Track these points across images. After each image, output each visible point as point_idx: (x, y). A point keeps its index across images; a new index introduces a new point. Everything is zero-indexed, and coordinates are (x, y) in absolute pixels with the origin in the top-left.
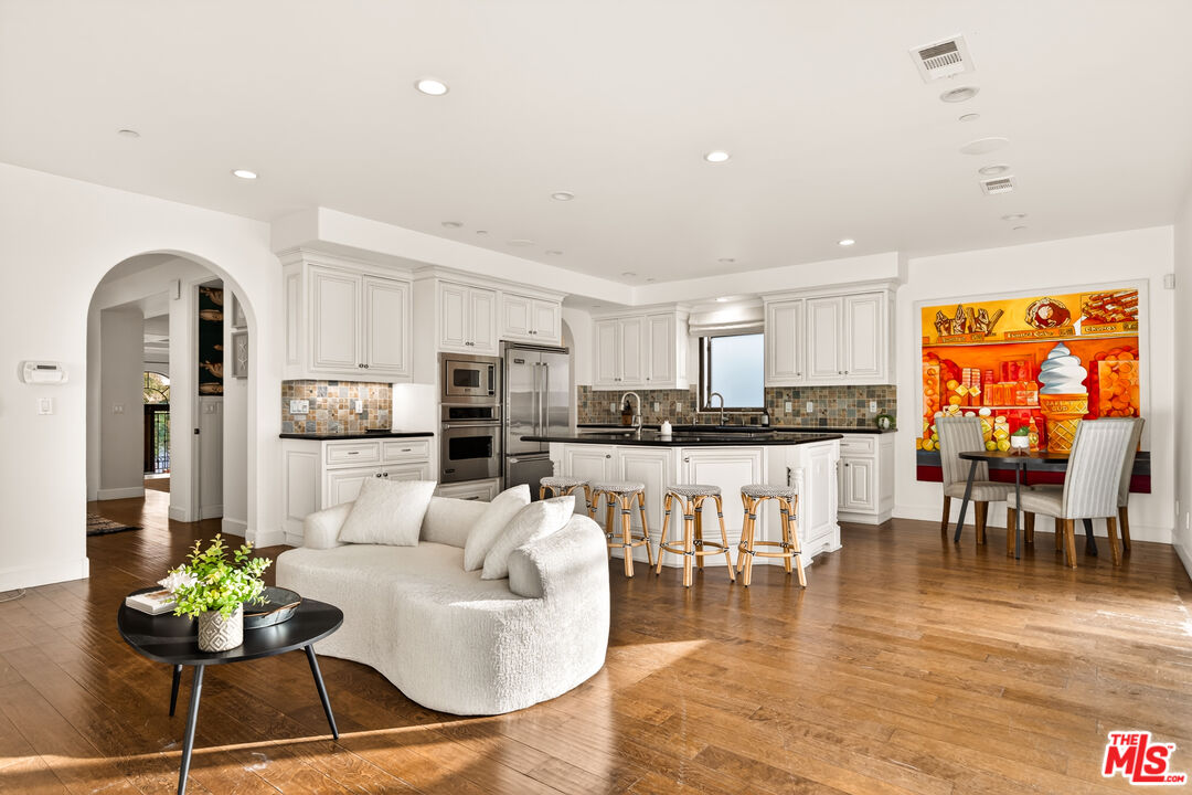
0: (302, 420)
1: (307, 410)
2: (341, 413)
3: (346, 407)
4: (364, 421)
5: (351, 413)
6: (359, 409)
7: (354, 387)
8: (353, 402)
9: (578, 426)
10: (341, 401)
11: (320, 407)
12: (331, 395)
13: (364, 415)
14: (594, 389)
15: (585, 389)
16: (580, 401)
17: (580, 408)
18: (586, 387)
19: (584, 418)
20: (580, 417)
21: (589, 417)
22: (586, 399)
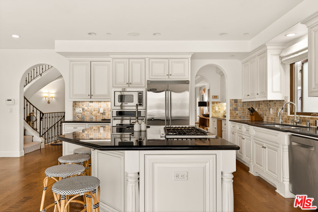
0: (80, 115)
1: (81, 112)
2: (94, 113)
3: (96, 111)
4: (104, 116)
5: (98, 113)
6: (102, 111)
7: (100, 103)
8: (99, 109)
9: (230, 120)
10: (94, 108)
11: (86, 111)
12: (90, 106)
13: (103, 114)
14: (243, 101)
15: (236, 101)
16: (231, 107)
17: (232, 111)
18: (237, 100)
19: (236, 116)
20: (232, 115)
21: (239, 116)
22: (237, 106)
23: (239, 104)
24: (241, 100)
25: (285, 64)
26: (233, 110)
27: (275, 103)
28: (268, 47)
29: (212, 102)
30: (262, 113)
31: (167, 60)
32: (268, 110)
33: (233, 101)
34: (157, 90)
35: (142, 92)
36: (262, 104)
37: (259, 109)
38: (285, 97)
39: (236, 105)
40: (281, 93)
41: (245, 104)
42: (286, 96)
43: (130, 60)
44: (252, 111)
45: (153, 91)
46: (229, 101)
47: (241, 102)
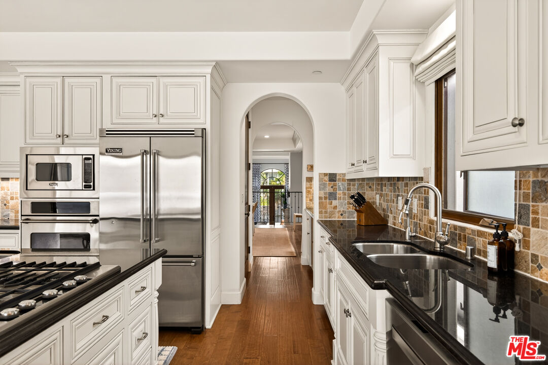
2: (11, 203)
9: (318, 222)
10: (12, 193)
12: (3, 189)
15: (332, 177)
16: (322, 192)
17: (323, 200)
18: (335, 175)
19: (332, 211)
20: (324, 210)
21: (340, 211)
22: (335, 190)
23: (339, 184)
24: (344, 175)
25: (423, 83)
26: (326, 198)
27: (406, 185)
28: (381, 40)
29: (307, 178)
30: (386, 207)
31: (154, 80)
32: (395, 200)
33: (327, 178)
34: (125, 153)
35: (92, 157)
36: (385, 184)
37: (381, 195)
38: (425, 169)
39: (332, 187)
40: (414, 158)
41: (354, 185)
42: (428, 166)
43: (67, 80)
44: (359, 200)
45: (113, 154)
46: (318, 176)
47: (344, 180)
